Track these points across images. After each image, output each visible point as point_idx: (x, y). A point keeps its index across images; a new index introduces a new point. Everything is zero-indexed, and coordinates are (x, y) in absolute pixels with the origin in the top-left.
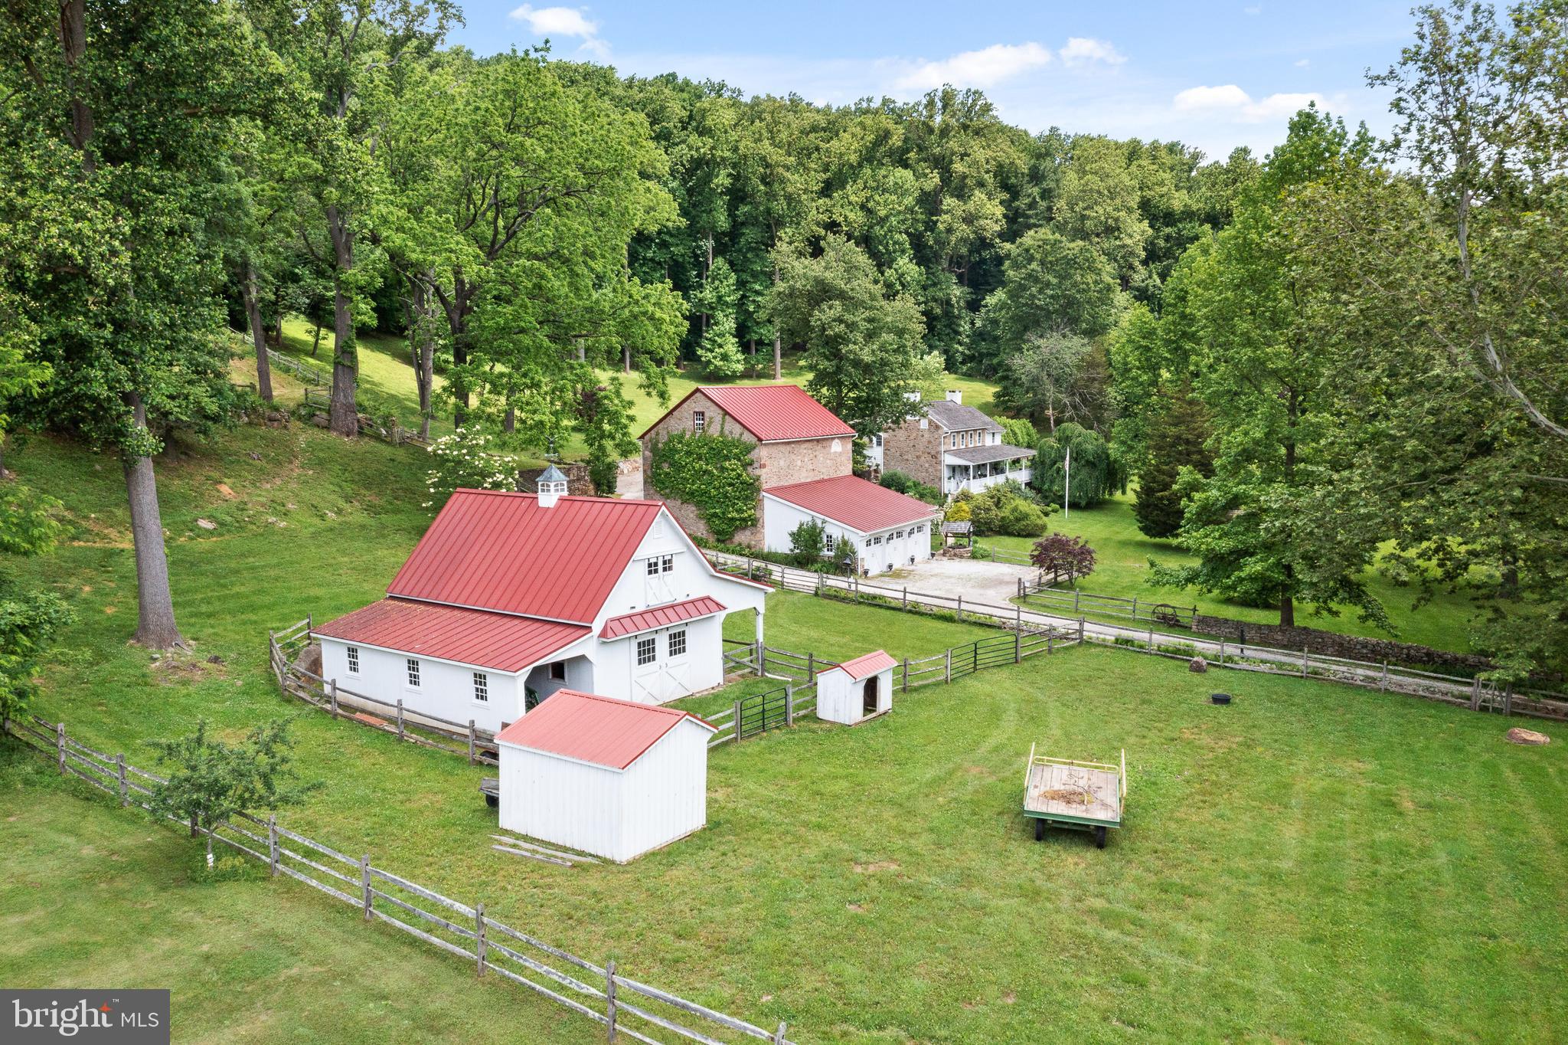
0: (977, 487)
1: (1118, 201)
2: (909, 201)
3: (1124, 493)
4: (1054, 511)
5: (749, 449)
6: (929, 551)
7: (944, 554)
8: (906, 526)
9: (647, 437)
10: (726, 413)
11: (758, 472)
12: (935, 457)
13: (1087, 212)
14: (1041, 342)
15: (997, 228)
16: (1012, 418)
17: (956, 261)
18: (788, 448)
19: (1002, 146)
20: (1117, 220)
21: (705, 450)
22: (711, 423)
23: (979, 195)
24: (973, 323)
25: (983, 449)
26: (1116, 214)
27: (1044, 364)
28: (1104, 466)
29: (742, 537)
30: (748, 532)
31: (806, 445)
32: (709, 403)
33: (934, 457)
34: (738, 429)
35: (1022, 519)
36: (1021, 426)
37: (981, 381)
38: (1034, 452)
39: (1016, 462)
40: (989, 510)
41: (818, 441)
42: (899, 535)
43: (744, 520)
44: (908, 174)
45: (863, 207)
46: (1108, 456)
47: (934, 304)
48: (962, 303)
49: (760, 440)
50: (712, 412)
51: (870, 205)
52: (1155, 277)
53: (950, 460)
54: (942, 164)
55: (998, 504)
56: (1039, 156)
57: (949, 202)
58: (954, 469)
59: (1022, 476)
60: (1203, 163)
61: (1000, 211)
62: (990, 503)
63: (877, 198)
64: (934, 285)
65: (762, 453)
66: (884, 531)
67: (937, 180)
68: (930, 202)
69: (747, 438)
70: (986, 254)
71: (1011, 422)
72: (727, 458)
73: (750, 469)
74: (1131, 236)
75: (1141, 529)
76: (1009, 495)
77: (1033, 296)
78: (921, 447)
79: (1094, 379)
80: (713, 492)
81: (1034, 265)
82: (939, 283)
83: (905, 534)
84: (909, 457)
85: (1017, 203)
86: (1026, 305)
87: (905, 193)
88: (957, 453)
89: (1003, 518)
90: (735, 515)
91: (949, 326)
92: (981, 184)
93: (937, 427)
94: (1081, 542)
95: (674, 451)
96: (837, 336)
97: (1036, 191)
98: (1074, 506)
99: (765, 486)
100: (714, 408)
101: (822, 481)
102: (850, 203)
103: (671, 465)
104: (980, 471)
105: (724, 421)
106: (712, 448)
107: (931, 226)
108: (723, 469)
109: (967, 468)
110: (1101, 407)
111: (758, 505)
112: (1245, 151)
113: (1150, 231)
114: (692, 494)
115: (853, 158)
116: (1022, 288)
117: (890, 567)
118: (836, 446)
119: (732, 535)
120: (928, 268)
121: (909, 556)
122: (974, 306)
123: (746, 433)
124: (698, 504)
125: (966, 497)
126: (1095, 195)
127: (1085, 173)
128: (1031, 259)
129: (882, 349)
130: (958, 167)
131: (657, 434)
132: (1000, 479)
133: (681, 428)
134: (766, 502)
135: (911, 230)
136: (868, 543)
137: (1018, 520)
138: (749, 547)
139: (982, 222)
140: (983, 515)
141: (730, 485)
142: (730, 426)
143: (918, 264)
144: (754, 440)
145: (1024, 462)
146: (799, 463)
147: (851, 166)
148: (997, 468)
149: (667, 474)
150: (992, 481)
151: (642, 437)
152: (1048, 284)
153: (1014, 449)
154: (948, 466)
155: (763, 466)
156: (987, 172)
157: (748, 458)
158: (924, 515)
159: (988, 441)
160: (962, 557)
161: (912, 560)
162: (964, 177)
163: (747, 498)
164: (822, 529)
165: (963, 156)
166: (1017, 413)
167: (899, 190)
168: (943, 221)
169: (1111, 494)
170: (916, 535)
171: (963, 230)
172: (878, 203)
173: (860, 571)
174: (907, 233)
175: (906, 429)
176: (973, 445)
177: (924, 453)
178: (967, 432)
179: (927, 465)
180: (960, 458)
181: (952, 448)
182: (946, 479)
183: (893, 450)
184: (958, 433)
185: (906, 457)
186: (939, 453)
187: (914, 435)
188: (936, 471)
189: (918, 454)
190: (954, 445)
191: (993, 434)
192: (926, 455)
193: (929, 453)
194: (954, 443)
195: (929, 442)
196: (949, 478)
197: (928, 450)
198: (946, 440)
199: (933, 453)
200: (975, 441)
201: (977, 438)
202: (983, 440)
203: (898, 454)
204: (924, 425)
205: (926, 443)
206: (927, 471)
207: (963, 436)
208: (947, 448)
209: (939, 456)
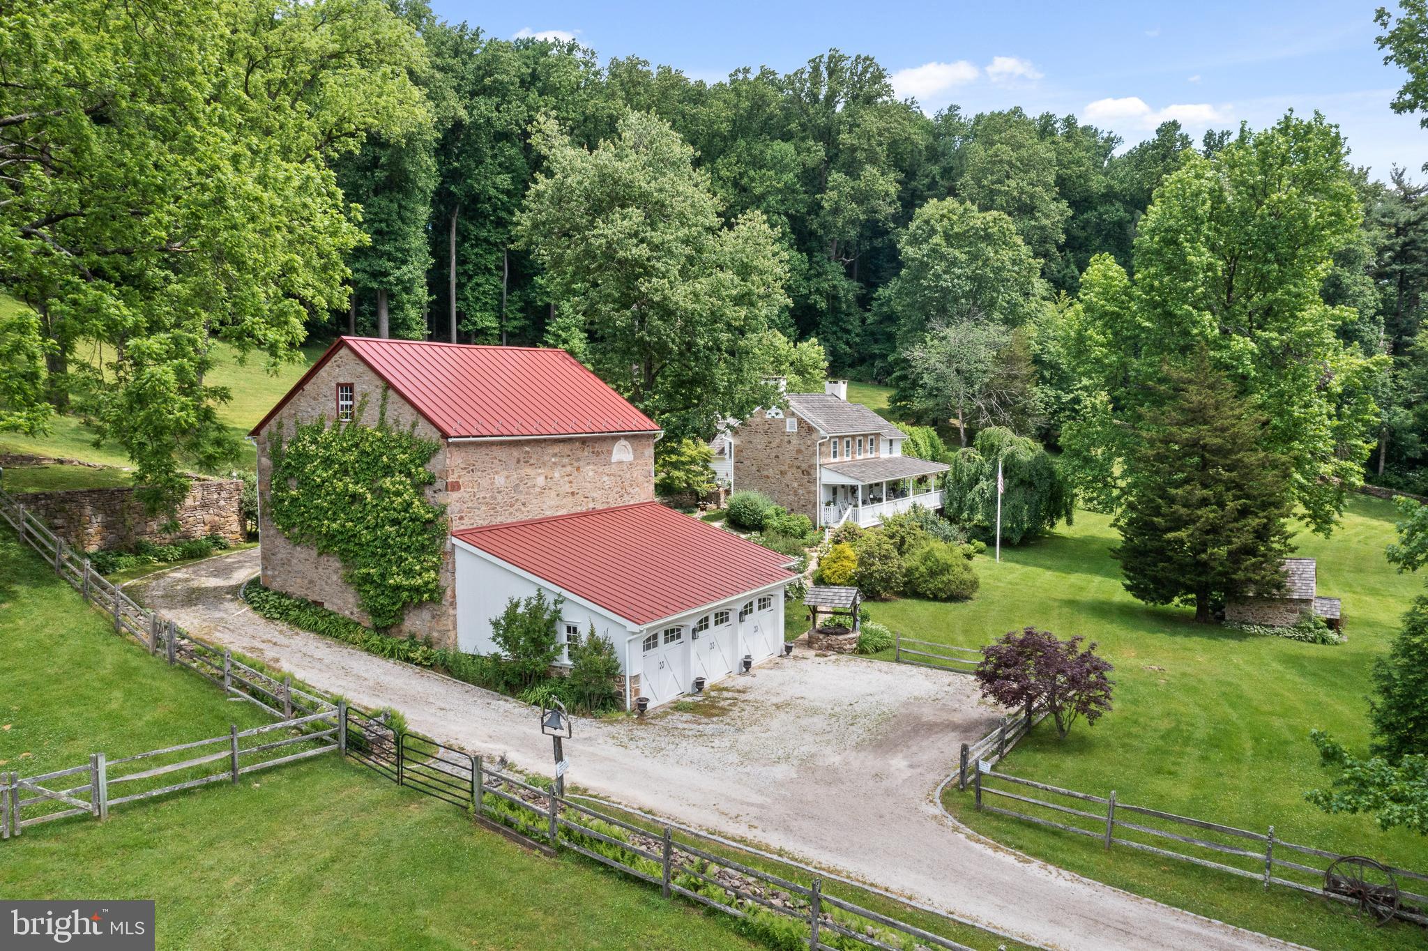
0: (869, 517)
1: (1033, 174)
2: (789, 177)
3: (1070, 522)
4: (980, 552)
5: (426, 455)
6: (781, 643)
7: (809, 644)
8: (735, 601)
9: (264, 432)
10: (389, 385)
11: (441, 498)
12: (808, 473)
13: (996, 186)
14: (950, 332)
15: (891, 210)
16: (913, 425)
17: (845, 249)
18: (516, 453)
19: (897, 117)
20: (1032, 196)
21: (351, 457)
22: (363, 405)
23: (870, 171)
24: (863, 321)
25: (877, 463)
26: (1029, 189)
27: (951, 359)
28: (1046, 486)
29: (416, 623)
30: (426, 615)
31: (557, 449)
32: (362, 368)
33: (806, 473)
34: (408, 415)
35: (941, 572)
36: (923, 435)
37: (873, 386)
38: (946, 468)
39: (922, 480)
40: (885, 558)
41: (584, 441)
42: (722, 617)
43: (417, 590)
44: (789, 148)
45: (736, 184)
46: (1052, 474)
47: (818, 297)
48: (850, 296)
49: (445, 436)
50: (366, 386)
51: (745, 181)
52: (1073, 267)
53: (827, 477)
54: (827, 135)
55: (901, 547)
56: (937, 136)
57: (836, 177)
58: (834, 490)
59: (931, 501)
60: (1118, 152)
61: (893, 189)
62: (888, 546)
63: (752, 173)
64: (819, 275)
65: (450, 463)
66: (688, 616)
67: (822, 154)
68: (814, 179)
69: (425, 432)
70: (878, 243)
71: (911, 429)
72: (388, 471)
73: (428, 492)
74: (1047, 216)
75: (1128, 588)
76: (918, 532)
77: (938, 277)
78: (787, 458)
79: (1016, 377)
80: (366, 536)
81: (937, 239)
82: (825, 273)
83: (733, 617)
84: (770, 472)
85: (914, 183)
86: (929, 287)
87: (785, 168)
88: (837, 470)
89: (909, 572)
90: (398, 580)
91: (835, 323)
92: (873, 160)
93: (811, 430)
94: (1082, 648)
95: (303, 457)
96: (636, 263)
97: (935, 169)
98: (1007, 543)
99: (456, 526)
100: (370, 375)
101: (593, 513)
102: (720, 178)
103: (302, 483)
104: (873, 494)
105: (385, 398)
106: (364, 452)
107: (816, 208)
108: (380, 493)
109: (853, 489)
110: (1023, 411)
111: (444, 562)
112: (1175, 125)
113: (1070, 212)
114: (331, 537)
115: (725, 127)
116: (924, 266)
117: (699, 684)
118: (622, 453)
119: (399, 617)
120: (810, 255)
121: (741, 657)
122: (864, 302)
123: (422, 422)
124: (343, 554)
125: (851, 534)
126: (1007, 167)
127: (992, 144)
128: (933, 232)
129: (714, 292)
130: (845, 137)
131: (280, 425)
132: (902, 506)
133: (316, 414)
134: (460, 557)
135: (792, 211)
136: (651, 642)
137: (932, 574)
138: (429, 643)
139: (873, 203)
140: (878, 566)
141: (395, 522)
142: (396, 409)
143: (800, 250)
144: (436, 435)
145: (933, 482)
146: (541, 481)
147: (724, 139)
148: (896, 490)
149: (294, 500)
150: (890, 509)
151: (255, 432)
152: (954, 263)
153: (919, 462)
154: (826, 486)
155: (456, 487)
156: (880, 144)
157: (422, 473)
158: (771, 577)
159: (884, 454)
160: (841, 651)
161: (747, 664)
162: (853, 149)
163: (423, 548)
164: (556, 617)
165: (853, 126)
166: (917, 419)
167: (779, 166)
168: (828, 199)
169: (1052, 525)
170: (757, 616)
171: (854, 210)
172: (752, 180)
173: (629, 702)
174: (786, 214)
175: (766, 433)
176: (862, 457)
177: (791, 466)
178: (853, 437)
179: (795, 485)
180: (843, 474)
181: (832, 460)
182: (823, 506)
183: (747, 463)
184: (841, 438)
185: (766, 473)
186: (813, 466)
187: (778, 441)
188: (809, 493)
189: (783, 468)
190: (835, 456)
191: (891, 441)
192: (794, 471)
193: (798, 467)
194: (835, 453)
195: (799, 451)
196: (828, 504)
197: (797, 463)
198: (823, 449)
199: (804, 466)
200: (866, 451)
201: (868, 447)
202: (877, 450)
203: (754, 468)
204: (792, 426)
205: (794, 453)
206: (796, 494)
207: (848, 442)
208: (824, 460)
209: (812, 472)
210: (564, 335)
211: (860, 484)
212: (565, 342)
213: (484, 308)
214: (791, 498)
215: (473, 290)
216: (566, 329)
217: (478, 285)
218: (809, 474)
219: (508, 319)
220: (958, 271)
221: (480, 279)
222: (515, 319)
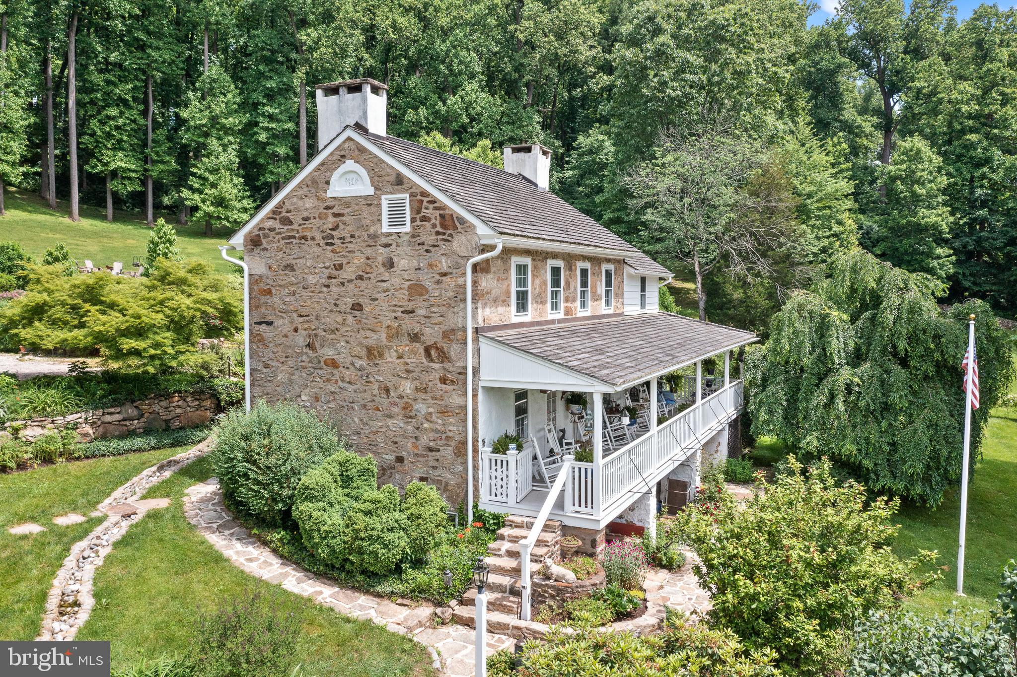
12: (441, 354)
33: (436, 353)
53: (498, 366)
58: (519, 404)
78: (384, 311)
84: (340, 351)
88: (527, 345)
93: (450, 224)
153: (697, 325)
154: (494, 392)
159: (631, 307)
175: (329, 241)
176: (588, 313)
177: (394, 335)
178: (570, 259)
179: (407, 387)
180: (545, 358)
181: (515, 317)
182: (486, 452)
183: (283, 324)
184: (539, 256)
185: (328, 352)
186: (454, 334)
187: (358, 260)
188: (444, 412)
189: (373, 339)
190: (522, 306)
191: (643, 280)
192: (404, 346)
193: (415, 337)
194: (522, 297)
195: (417, 290)
196: (500, 447)
197: (410, 324)
198: (487, 282)
199: (431, 335)
200: (597, 298)
201: (602, 289)
202: (620, 295)
203: (301, 340)
204: (396, 218)
205: (404, 294)
206: (408, 414)
207: (556, 271)
208: (489, 315)
209: (453, 350)
210: (211, 178)
211: (596, 390)
212: (214, 185)
213: (118, 146)
214: (397, 423)
215: (102, 123)
216: (215, 171)
217: (109, 118)
218: (444, 357)
219: (154, 162)
220: (690, 77)
221: (113, 112)
222: (162, 162)
